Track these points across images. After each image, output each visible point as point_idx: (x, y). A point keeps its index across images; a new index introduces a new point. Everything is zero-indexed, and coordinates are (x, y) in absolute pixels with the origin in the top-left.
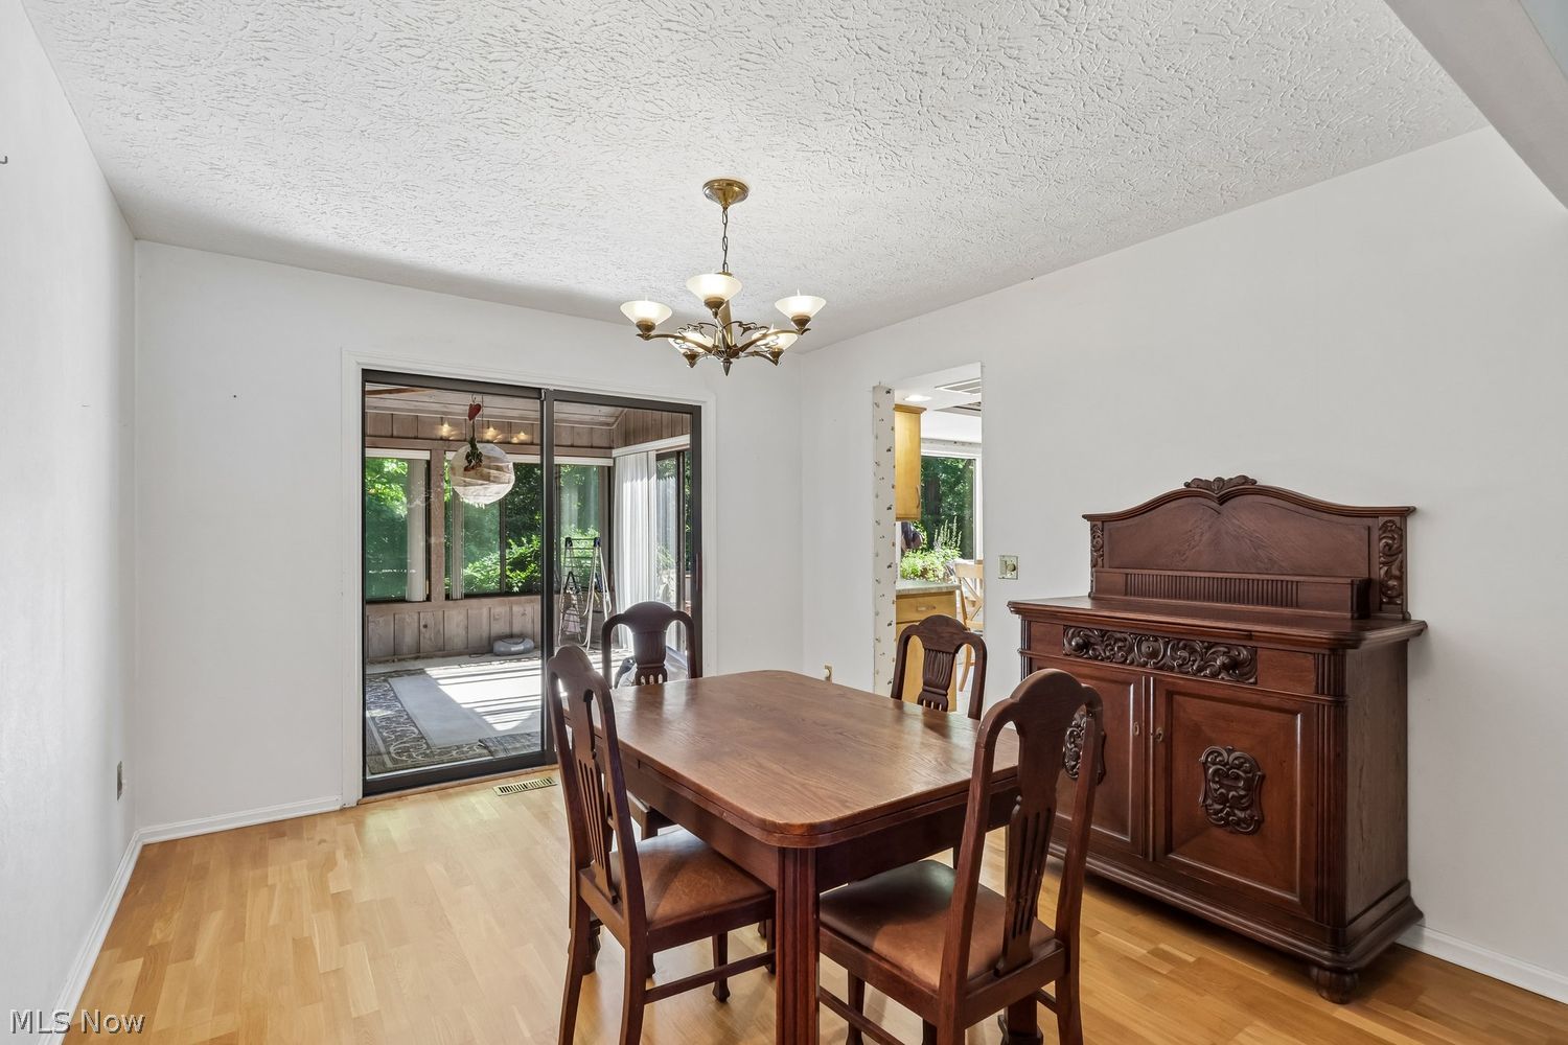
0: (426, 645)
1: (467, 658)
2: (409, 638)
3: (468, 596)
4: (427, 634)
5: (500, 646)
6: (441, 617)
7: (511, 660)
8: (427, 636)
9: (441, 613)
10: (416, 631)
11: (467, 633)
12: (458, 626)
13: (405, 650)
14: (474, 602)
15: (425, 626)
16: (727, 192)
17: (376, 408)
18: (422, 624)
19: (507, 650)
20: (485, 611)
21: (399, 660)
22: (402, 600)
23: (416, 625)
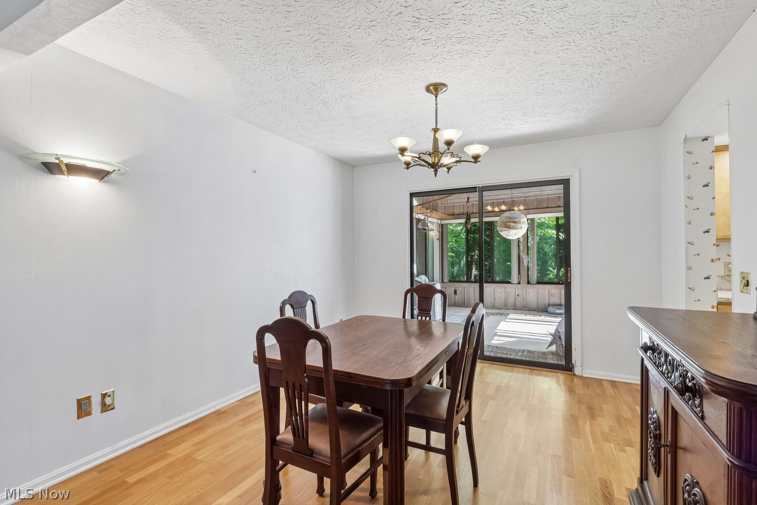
0: (518, 304)
1: (536, 312)
2: (511, 301)
3: (538, 283)
4: (519, 299)
5: (551, 309)
6: (525, 292)
7: (551, 316)
8: (519, 300)
9: (525, 290)
10: (514, 297)
11: (538, 300)
12: (533, 297)
13: (509, 305)
14: (541, 286)
15: (518, 295)
16: (435, 89)
17: (496, 199)
18: (517, 294)
19: (554, 311)
20: (546, 291)
21: (506, 309)
22: (509, 283)
23: (514, 294)
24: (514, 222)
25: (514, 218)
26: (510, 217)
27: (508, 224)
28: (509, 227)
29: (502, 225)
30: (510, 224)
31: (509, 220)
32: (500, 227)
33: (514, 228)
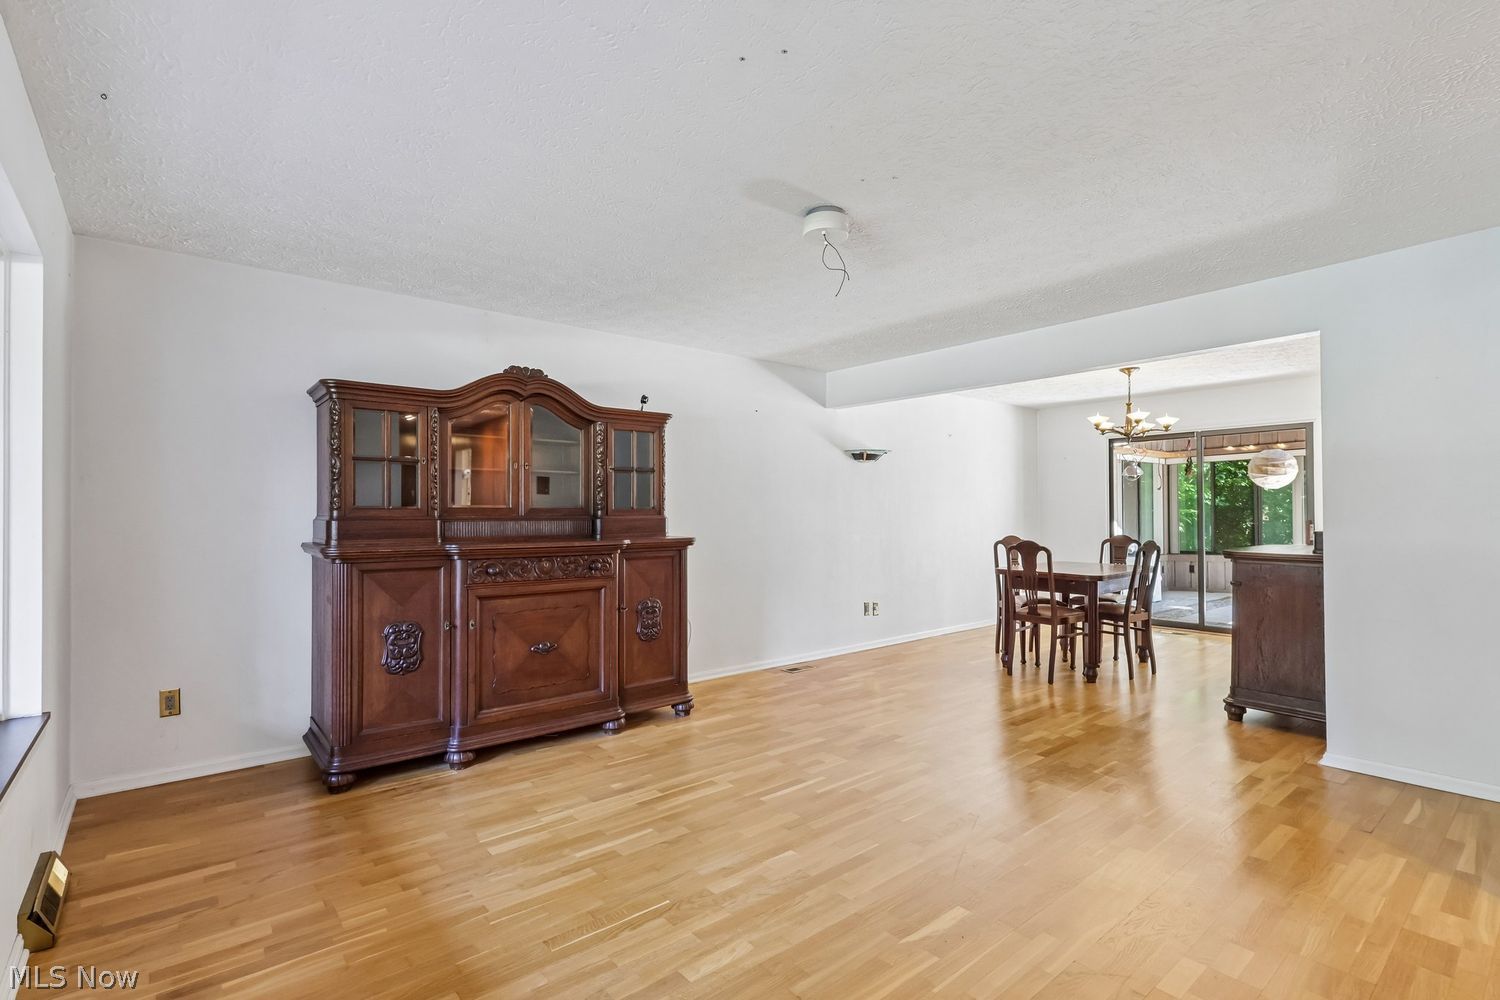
24: (1274, 466)
25: (1273, 460)
26: (1267, 459)
27: (1264, 468)
28: (1266, 473)
29: (1255, 470)
30: (1269, 467)
31: (1264, 462)
32: (1252, 472)
33: (1273, 473)
